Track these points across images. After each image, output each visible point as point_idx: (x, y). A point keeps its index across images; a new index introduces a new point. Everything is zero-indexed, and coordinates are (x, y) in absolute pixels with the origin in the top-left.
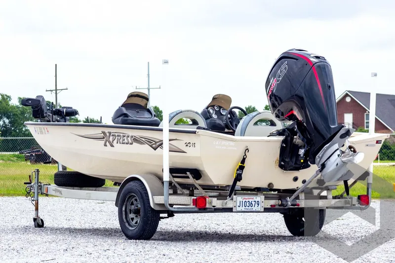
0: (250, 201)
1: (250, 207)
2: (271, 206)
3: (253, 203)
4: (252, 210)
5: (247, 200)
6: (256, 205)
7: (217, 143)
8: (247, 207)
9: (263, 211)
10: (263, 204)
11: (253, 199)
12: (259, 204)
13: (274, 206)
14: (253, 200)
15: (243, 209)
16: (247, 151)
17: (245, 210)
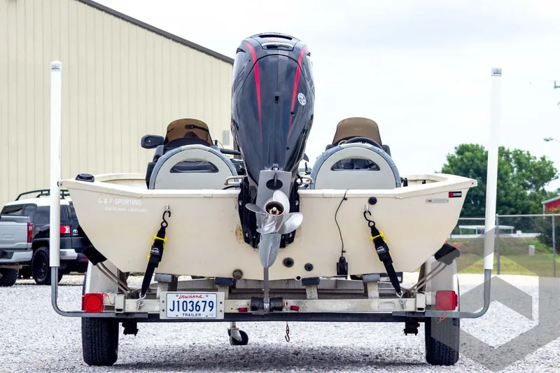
0: (195, 300)
1: (195, 312)
2: (239, 309)
3: (202, 305)
4: (198, 317)
5: (188, 300)
6: (208, 308)
7: (106, 202)
8: (188, 312)
9: (223, 318)
10: (221, 307)
11: (200, 297)
12: (212, 307)
13: (246, 309)
14: (200, 300)
15: (181, 315)
16: (167, 214)
17: (185, 317)
